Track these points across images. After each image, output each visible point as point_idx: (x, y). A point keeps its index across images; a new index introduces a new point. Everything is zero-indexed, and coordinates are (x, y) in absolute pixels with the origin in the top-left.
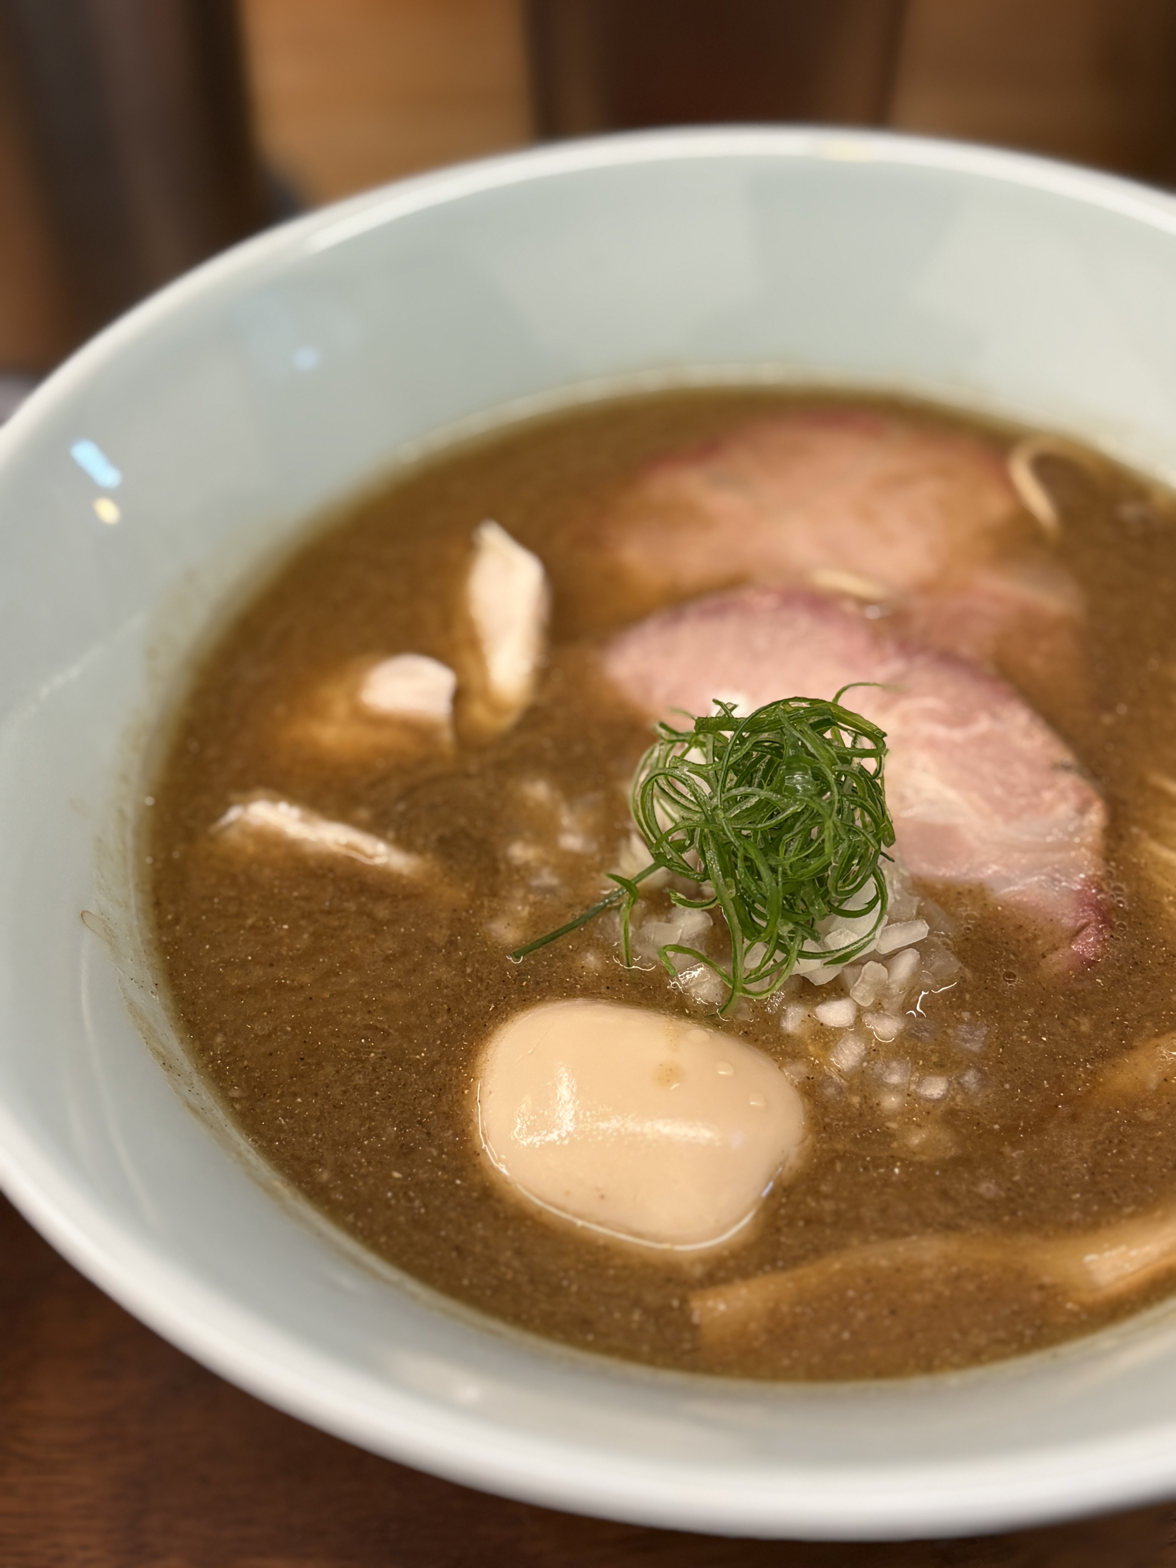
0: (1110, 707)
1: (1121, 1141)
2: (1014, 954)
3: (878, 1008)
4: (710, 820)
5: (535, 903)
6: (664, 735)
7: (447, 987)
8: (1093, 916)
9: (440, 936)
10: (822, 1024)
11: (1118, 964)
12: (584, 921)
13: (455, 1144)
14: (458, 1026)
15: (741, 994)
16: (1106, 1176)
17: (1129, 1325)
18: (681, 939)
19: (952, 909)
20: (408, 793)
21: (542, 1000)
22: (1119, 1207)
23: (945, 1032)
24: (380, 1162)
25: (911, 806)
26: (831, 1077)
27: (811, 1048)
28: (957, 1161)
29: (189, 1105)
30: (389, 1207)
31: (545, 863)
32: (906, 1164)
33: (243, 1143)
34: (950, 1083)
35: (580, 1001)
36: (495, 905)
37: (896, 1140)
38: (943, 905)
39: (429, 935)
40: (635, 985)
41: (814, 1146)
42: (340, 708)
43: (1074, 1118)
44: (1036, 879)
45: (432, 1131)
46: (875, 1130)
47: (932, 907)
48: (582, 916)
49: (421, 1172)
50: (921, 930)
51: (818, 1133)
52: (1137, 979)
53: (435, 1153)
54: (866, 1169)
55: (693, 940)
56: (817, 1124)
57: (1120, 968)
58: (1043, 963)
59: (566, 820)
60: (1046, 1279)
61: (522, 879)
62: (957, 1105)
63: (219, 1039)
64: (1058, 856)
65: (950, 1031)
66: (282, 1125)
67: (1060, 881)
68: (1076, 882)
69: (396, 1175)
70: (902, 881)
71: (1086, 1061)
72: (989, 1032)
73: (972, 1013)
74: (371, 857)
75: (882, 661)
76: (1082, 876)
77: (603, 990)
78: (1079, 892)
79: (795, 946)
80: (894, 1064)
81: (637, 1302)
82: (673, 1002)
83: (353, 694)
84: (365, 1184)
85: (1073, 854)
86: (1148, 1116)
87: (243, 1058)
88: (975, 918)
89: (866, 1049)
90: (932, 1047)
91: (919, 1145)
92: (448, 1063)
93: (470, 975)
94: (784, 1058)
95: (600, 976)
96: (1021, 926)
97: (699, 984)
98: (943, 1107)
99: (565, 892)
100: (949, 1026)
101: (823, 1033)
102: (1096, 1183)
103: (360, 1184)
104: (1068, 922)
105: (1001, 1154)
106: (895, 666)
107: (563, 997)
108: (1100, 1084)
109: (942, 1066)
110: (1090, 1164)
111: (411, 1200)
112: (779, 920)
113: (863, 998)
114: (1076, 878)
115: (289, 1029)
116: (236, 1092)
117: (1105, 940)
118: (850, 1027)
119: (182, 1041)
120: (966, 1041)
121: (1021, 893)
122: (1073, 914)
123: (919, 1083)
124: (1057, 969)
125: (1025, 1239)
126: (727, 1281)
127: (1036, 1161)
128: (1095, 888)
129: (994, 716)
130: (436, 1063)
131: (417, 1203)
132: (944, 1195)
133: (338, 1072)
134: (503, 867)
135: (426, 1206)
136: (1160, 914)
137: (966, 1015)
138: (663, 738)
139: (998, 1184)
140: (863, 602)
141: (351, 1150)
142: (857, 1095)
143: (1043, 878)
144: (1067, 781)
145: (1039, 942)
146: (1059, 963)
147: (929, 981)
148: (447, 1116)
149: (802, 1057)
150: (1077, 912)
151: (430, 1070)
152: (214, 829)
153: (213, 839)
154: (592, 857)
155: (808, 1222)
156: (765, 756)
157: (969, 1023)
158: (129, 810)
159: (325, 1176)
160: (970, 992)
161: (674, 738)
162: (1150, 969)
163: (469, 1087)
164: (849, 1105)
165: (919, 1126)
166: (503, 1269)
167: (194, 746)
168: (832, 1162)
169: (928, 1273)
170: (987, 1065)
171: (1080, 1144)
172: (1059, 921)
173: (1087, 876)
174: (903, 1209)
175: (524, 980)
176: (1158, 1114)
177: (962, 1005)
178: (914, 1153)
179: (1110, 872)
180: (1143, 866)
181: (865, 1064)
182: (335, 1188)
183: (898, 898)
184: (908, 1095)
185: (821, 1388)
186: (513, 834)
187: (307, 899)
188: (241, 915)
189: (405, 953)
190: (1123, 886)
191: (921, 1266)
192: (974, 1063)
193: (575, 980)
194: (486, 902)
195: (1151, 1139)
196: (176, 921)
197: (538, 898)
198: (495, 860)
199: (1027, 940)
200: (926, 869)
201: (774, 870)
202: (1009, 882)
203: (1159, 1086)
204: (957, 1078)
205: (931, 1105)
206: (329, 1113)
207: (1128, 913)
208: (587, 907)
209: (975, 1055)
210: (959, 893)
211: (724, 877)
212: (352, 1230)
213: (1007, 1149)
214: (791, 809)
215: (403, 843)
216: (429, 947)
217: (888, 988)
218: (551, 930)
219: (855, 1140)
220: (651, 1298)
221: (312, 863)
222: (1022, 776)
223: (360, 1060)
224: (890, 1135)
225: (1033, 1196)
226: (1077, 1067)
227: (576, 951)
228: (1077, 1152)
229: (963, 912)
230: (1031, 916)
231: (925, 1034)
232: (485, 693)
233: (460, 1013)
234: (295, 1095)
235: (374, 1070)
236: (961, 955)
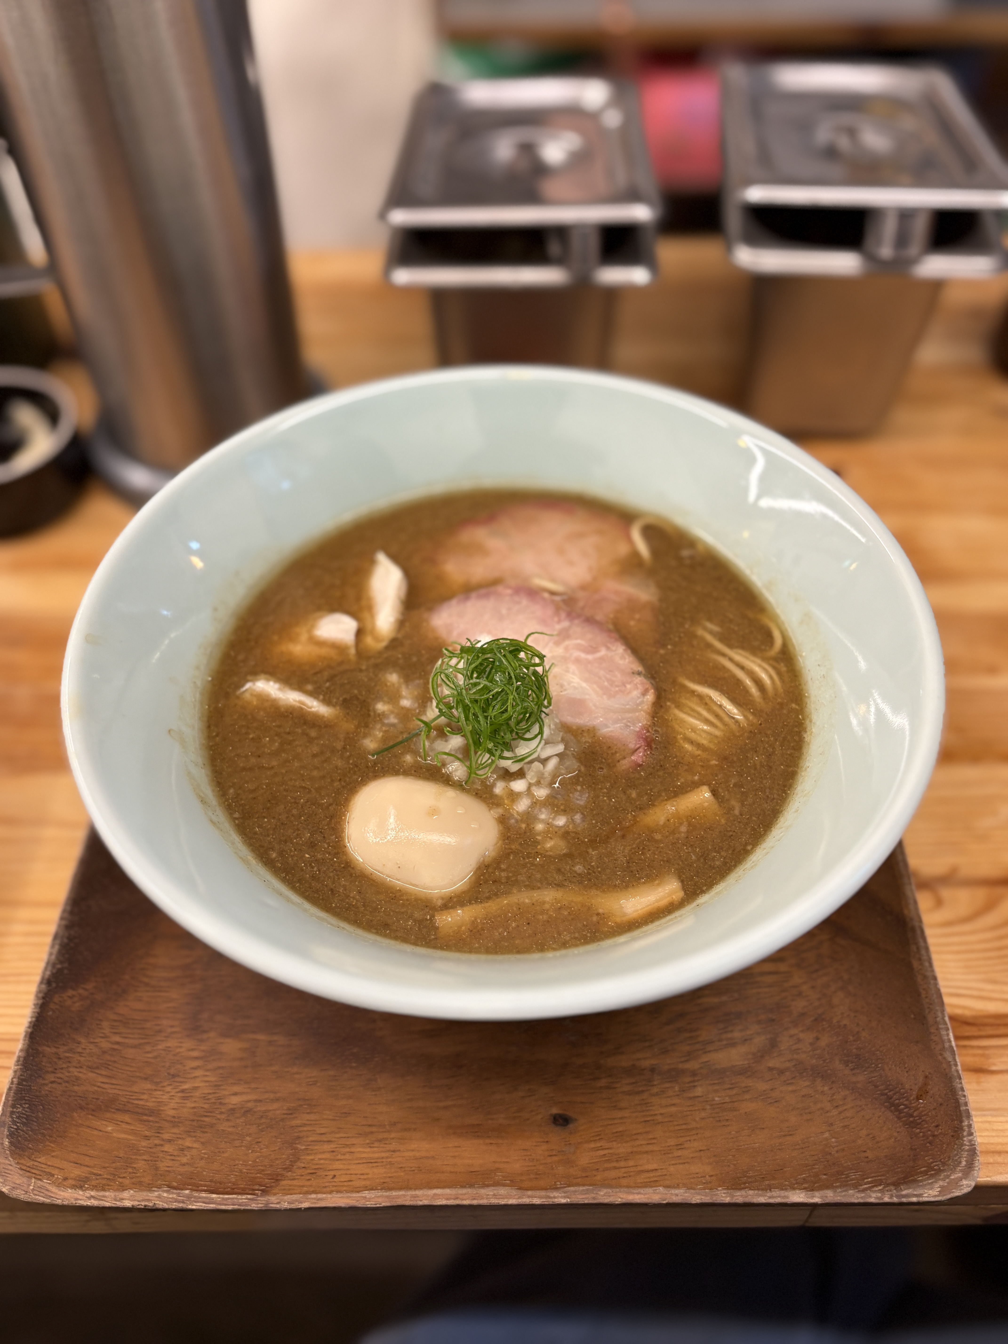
0: (664, 646)
1: (644, 848)
2: (605, 759)
3: (538, 783)
4: (460, 694)
5: (385, 731)
6: (447, 654)
7: (340, 769)
8: (643, 744)
9: (339, 745)
10: (512, 790)
11: (652, 766)
12: (408, 740)
13: (336, 842)
14: (343, 787)
15: (474, 775)
16: (634, 864)
17: (636, 933)
18: (451, 749)
19: (579, 738)
20: (331, 678)
21: (384, 776)
22: (639, 879)
23: (569, 796)
24: (300, 850)
25: (565, 690)
26: (513, 815)
27: (506, 801)
28: (565, 855)
29: (212, 821)
30: (302, 870)
31: (392, 712)
32: (543, 856)
33: (236, 839)
34: (568, 819)
35: (401, 777)
36: (366, 731)
37: (539, 845)
38: (575, 736)
39: (334, 744)
40: (428, 770)
41: (502, 846)
42: (304, 637)
43: (623, 836)
44: (619, 725)
45: (326, 836)
46: (530, 840)
47: (569, 737)
48: (406, 738)
49: (319, 854)
50: (560, 748)
51: (504, 840)
52: (661, 773)
53: (326, 846)
54: (524, 859)
55: (456, 750)
56: (504, 836)
57: (653, 768)
58: (618, 765)
59: (404, 692)
60: (601, 911)
61: (381, 720)
62: (569, 829)
63: (231, 791)
64: (630, 715)
65: (571, 795)
66: (257, 831)
67: (630, 727)
68: (637, 727)
69: (307, 856)
70: (556, 724)
71: (632, 811)
72: (589, 795)
73: (582, 787)
74: (311, 708)
75: (559, 622)
76: (640, 724)
77: (413, 772)
78: (638, 732)
79: (498, 753)
80: (543, 810)
81: (411, 917)
82: (444, 779)
83: (310, 631)
84: (292, 860)
85: (637, 714)
86: (658, 837)
87: (241, 799)
88: (589, 742)
89: (531, 802)
90: (561, 802)
91: (550, 847)
92: (337, 805)
93: (352, 764)
94: (492, 805)
95: (412, 766)
96: (610, 747)
97: (456, 770)
98: (563, 830)
99: (400, 726)
100: (571, 793)
101: (512, 795)
102: (630, 867)
103: (290, 859)
104: (632, 746)
105: (587, 852)
106: (566, 624)
107: (393, 775)
108: (638, 822)
109: (565, 811)
110: (628, 858)
111: (313, 867)
112: (488, 741)
113: (531, 779)
114: (637, 725)
115: (265, 787)
116: (237, 815)
117: (647, 754)
118: (525, 792)
119: (213, 791)
120: (577, 799)
121: (611, 731)
122: (634, 742)
123: (554, 819)
124: (624, 767)
125: (594, 892)
126: (453, 907)
127: (603, 856)
128: (646, 730)
129: (608, 648)
130: (331, 805)
131: (315, 869)
132: (559, 871)
133: (285, 808)
134: (372, 714)
135: (319, 871)
136: (675, 743)
137: (579, 788)
138: (446, 655)
139: (584, 866)
140: (553, 593)
141: (288, 844)
142: (524, 823)
143: (622, 725)
144: (638, 680)
145: (618, 755)
146: (625, 765)
147: (563, 772)
148: (333, 829)
149: (501, 805)
150: (636, 741)
151: (328, 808)
152: (238, 693)
153: (238, 697)
154: (415, 710)
155: (494, 882)
156: (489, 665)
157: (580, 791)
158: (199, 683)
159: (274, 855)
160: (582, 777)
161: (452, 655)
162: (668, 769)
163: (345, 816)
164: (520, 828)
165: (551, 838)
166: (352, 899)
167: (232, 654)
168: (509, 854)
169: (547, 906)
170: (586, 811)
171: (624, 849)
172: (627, 745)
173: (642, 725)
174: (538, 876)
175: (376, 766)
176: (662, 836)
177: (577, 783)
178: (547, 851)
179: (654, 723)
180: (670, 720)
181: (530, 809)
182: (278, 861)
183: (552, 732)
184: (548, 824)
185: (490, 957)
186: (379, 698)
187: (279, 727)
188: (247, 733)
189: (322, 753)
190: (659, 730)
191: (544, 903)
192: (580, 810)
193: (400, 767)
194: (362, 730)
195: (658, 848)
196: (217, 735)
197: (387, 729)
198: (369, 711)
199: (612, 754)
200: (569, 719)
201: (486, 717)
202: (607, 726)
203: (665, 823)
204: (571, 817)
205: (558, 829)
206: (279, 826)
207: (660, 742)
208: (409, 733)
209: (581, 806)
210: (583, 731)
211: (466, 721)
212: (284, 880)
213: (590, 850)
214: (496, 690)
215: (327, 702)
216: (333, 750)
217: (543, 774)
218: (391, 744)
219: (521, 844)
220: (417, 915)
221: (282, 710)
222: (618, 676)
223: (295, 803)
224: (537, 842)
225: (599, 872)
226: (628, 814)
227: (402, 754)
228: (622, 853)
229: (584, 740)
230: (615, 743)
231: (559, 796)
232: (373, 631)
233: (345, 781)
234: (264, 817)
235: (302, 807)
236: (580, 760)
